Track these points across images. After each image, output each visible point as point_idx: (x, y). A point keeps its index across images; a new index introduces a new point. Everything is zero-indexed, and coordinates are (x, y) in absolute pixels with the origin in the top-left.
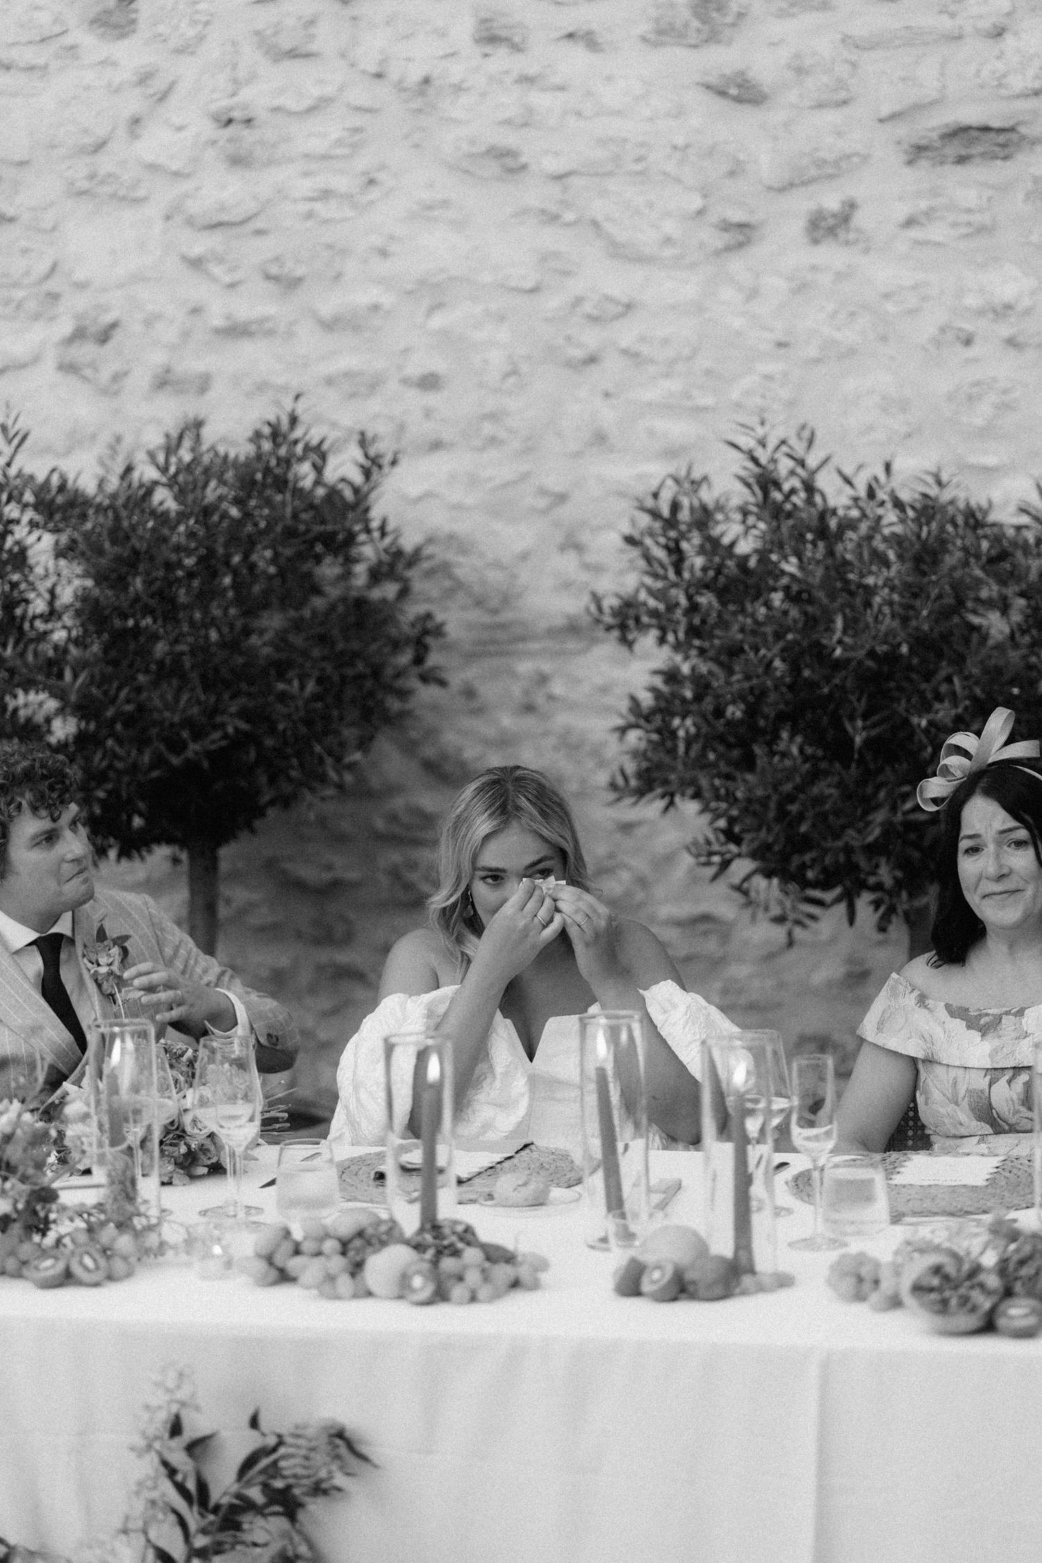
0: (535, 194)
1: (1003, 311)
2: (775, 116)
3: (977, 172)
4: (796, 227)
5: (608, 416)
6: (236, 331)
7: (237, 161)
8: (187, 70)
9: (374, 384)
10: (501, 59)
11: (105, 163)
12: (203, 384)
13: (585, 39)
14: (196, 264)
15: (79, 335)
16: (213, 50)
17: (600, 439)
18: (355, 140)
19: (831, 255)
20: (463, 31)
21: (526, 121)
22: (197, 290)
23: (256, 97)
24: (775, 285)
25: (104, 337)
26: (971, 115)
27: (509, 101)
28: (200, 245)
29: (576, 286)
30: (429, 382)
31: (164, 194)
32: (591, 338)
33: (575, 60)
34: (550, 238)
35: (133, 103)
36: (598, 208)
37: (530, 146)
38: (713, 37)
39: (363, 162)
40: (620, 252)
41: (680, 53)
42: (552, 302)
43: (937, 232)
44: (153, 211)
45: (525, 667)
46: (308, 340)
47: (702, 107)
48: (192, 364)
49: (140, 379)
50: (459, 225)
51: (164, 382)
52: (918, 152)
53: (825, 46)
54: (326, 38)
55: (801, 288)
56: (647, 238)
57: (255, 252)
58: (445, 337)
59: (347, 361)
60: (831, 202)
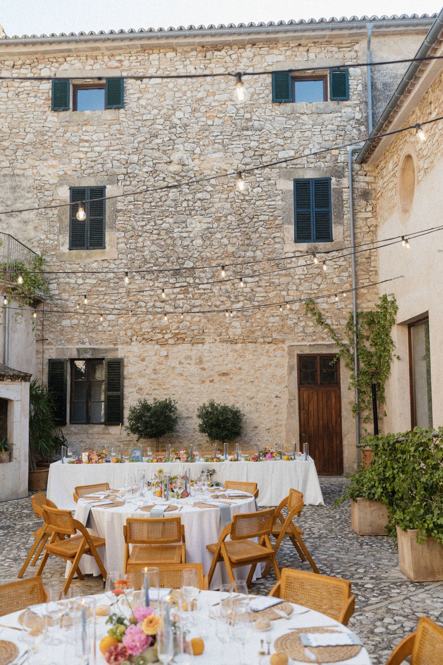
0: (184, 377)
1: (227, 389)
2: (207, 371)
3: (225, 377)
4: (208, 381)
5: (191, 398)
6: (155, 389)
7: (155, 374)
8: (150, 365)
9: (169, 394)
10: (181, 365)
11: (142, 373)
12: (151, 394)
13: (189, 364)
14: (151, 383)
15: (139, 389)
16: (153, 363)
17: (190, 400)
18: (167, 372)
19: (211, 384)
20: (177, 362)
21: (183, 371)
22: (151, 385)
23: (157, 368)
24: (207, 387)
25: (141, 390)
26: (224, 372)
27: (182, 369)
28: (151, 381)
29: (188, 386)
30: (174, 394)
31: (148, 377)
32: (189, 391)
33: (188, 366)
34: (186, 382)
35: (145, 368)
36: (190, 379)
37: (184, 373)
38: (201, 364)
39: (167, 374)
40: (192, 383)
41: (197, 365)
42: (185, 387)
43: (221, 382)
44: (146, 378)
45: (183, 421)
46: (162, 390)
47: (200, 370)
48: (150, 392)
49: (145, 394)
50: (177, 380)
51: (147, 394)
52: (219, 375)
53: (211, 365)
54: (164, 363)
55: (209, 387)
56: (195, 382)
57: (156, 382)
58: (175, 391)
59: (166, 392)
60: (212, 379)
